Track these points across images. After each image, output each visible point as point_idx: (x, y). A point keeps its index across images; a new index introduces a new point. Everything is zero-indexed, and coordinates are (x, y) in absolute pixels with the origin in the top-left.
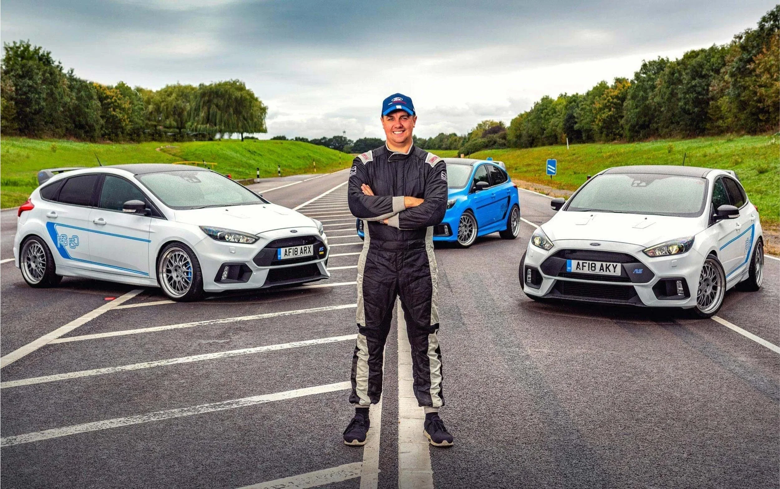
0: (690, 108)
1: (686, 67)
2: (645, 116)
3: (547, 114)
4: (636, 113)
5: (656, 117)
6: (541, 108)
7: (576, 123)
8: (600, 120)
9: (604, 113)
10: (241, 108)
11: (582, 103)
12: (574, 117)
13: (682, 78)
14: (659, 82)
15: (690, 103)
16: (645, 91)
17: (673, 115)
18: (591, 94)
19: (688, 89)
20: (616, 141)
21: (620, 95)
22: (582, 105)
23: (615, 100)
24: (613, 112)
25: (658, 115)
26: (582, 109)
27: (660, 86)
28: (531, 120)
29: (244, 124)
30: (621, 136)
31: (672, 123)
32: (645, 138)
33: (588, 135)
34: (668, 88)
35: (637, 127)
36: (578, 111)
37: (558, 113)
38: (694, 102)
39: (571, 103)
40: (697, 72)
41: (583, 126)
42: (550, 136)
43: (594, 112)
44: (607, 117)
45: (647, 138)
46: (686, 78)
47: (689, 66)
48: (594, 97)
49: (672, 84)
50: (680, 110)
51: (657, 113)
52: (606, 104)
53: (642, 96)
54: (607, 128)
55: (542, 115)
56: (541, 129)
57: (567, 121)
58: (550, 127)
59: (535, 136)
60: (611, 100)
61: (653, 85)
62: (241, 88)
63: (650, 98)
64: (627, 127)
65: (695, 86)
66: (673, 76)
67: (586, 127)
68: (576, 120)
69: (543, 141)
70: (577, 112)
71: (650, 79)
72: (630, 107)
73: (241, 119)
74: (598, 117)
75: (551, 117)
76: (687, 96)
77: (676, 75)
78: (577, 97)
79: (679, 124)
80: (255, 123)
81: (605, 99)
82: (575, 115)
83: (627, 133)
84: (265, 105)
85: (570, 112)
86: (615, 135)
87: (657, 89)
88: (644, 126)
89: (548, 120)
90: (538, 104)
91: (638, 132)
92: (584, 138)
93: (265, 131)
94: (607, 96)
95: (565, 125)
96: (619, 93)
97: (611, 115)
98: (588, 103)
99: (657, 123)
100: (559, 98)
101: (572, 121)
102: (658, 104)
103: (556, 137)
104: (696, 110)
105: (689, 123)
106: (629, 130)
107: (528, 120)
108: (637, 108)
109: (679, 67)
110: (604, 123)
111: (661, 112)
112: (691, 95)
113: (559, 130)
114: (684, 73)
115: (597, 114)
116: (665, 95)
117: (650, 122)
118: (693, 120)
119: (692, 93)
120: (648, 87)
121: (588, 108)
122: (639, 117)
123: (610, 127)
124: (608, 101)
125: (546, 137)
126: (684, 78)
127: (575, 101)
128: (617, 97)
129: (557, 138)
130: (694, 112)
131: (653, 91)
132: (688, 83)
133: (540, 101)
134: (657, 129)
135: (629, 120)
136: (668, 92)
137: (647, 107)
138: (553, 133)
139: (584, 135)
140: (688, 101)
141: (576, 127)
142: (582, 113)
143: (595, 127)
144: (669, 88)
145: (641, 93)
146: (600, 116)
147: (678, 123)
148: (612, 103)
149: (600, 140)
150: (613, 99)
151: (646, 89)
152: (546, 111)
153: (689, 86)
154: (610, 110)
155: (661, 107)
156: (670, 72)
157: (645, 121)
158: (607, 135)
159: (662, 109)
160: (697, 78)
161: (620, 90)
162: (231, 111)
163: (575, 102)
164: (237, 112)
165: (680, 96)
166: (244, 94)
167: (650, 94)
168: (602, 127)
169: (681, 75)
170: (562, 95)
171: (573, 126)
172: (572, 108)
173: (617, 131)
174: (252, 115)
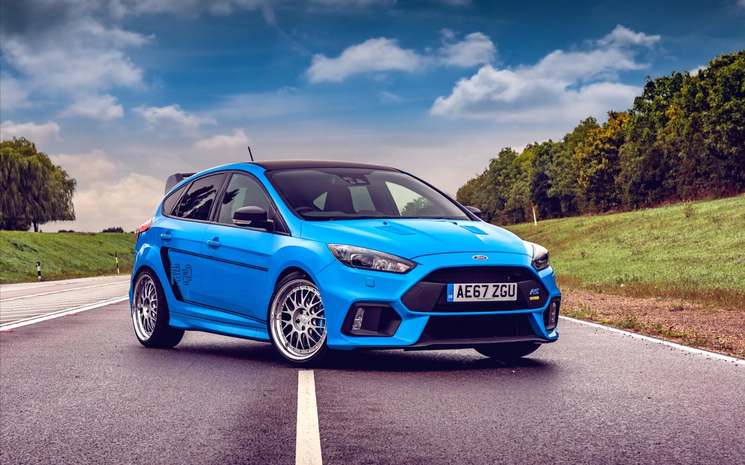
0: (724, 146)
1: (715, 81)
2: (655, 168)
3: (507, 176)
4: (639, 162)
5: (671, 169)
6: (500, 166)
7: (550, 186)
8: (584, 179)
9: (590, 167)
10: (29, 181)
11: (558, 154)
12: (547, 178)
13: (708, 99)
14: (673, 110)
15: (724, 139)
16: (652, 126)
17: (699, 162)
18: (571, 139)
19: (720, 116)
20: (612, 211)
21: (614, 137)
22: (559, 157)
23: (607, 146)
24: (605, 164)
25: (674, 165)
26: (558, 164)
27: (674, 118)
28: (485, 188)
29: (35, 207)
30: (619, 202)
31: (698, 175)
32: (657, 202)
33: (570, 204)
34: (686, 116)
35: (642, 186)
36: (552, 167)
37: (524, 174)
38: (729, 138)
39: (541, 155)
40: (732, 87)
41: (561, 192)
42: (514, 210)
43: (574, 166)
44: (596, 173)
45: (659, 203)
46: (714, 99)
47: (718, 79)
48: (576, 143)
49: (692, 111)
50: (708, 152)
51: (672, 161)
52: (593, 152)
53: (648, 133)
54: (597, 191)
55: (500, 179)
56: (500, 199)
57: (535, 184)
58: (512, 196)
59: (491, 211)
60: (601, 146)
61: (664, 115)
62: (29, 151)
63: (659, 137)
64: (627, 187)
65: (731, 110)
66: (694, 97)
67: (566, 191)
68: (550, 182)
69: (504, 219)
70: (550, 169)
71: (661, 107)
72: (629, 153)
73: (30, 198)
74: (582, 173)
75: (513, 180)
76: (718, 128)
77: (700, 95)
78: (550, 146)
79: (708, 178)
80: (53, 205)
81: (592, 145)
82: (547, 172)
83: (627, 197)
84: (72, 177)
85: (540, 169)
86: (609, 201)
87: (670, 122)
88: (652, 184)
89: (509, 185)
90: (494, 161)
91: (645, 195)
92: (563, 210)
93: (71, 218)
94: (595, 140)
95: (532, 191)
96: (614, 134)
97: (601, 169)
98: (568, 153)
99: (674, 178)
100: (525, 150)
101: (542, 183)
102: (673, 144)
103: (522, 210)
104: (734, 149)
105: (723, 173)
106: (630, 192)
107: (481, 188)
108: (640, 155)
109: (702, 83)
110: (592, 183)
111: (680, 159)
112: (724, 125)
113: (526, 200)
114: (711, 92)
115: (579, 169)
116: (683, 129)
117: (663, 177)
118: (729, 168)
119: (726, 123)
120: (656, 119)
121: (567, 161)
122: (646, 170)
123: (602, 189)
124: (597, 147)
125: (508, 213)
126: (711, 99)
127: (547, 152)
128: (610, 140)
129: (523, 213)
130: (731, 154)
131: (664, 126)
132: (718, 107)
133: (497, 157)
134: (674, 188)
135: (629, 174)
136: (687, 123)
137: (658, 152)
138: (518, 206)
139: (563, 205)
140: (720, 136)
141: (550, 192)
142: (559, 169)
143: (578, 191)
144: (688, 116)
145: (646, 130)
146: (585, 172)
147: (706, 175)
148: (603, 150)
149: (587, 212)
150: (604, 144)
151: (653, 123)
152: (504, 171)
153: (720, 111)
154: (600, 162)
155: (678, 151)
156: (689, 91)
157: (654, 175)
158: (597, 202)
159: (680, 154)
160: (732, 98)
161: (615, 129)
162: (14, 188)
163: (548, 154)
164: (24, 189)
165: (706, 129)
166: (33, 158)
167: (659, 131)
168: (589, 191)
169: (706, 94)
170: (531, 146)
171: (546, 192)
172: (543, 163)
173: (613, 196)
174: (47, 191)
